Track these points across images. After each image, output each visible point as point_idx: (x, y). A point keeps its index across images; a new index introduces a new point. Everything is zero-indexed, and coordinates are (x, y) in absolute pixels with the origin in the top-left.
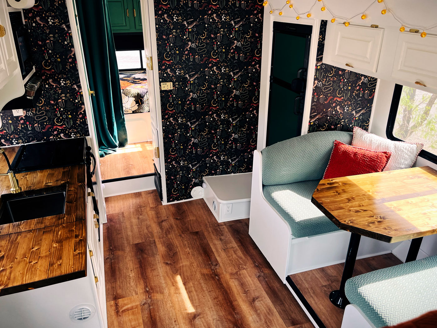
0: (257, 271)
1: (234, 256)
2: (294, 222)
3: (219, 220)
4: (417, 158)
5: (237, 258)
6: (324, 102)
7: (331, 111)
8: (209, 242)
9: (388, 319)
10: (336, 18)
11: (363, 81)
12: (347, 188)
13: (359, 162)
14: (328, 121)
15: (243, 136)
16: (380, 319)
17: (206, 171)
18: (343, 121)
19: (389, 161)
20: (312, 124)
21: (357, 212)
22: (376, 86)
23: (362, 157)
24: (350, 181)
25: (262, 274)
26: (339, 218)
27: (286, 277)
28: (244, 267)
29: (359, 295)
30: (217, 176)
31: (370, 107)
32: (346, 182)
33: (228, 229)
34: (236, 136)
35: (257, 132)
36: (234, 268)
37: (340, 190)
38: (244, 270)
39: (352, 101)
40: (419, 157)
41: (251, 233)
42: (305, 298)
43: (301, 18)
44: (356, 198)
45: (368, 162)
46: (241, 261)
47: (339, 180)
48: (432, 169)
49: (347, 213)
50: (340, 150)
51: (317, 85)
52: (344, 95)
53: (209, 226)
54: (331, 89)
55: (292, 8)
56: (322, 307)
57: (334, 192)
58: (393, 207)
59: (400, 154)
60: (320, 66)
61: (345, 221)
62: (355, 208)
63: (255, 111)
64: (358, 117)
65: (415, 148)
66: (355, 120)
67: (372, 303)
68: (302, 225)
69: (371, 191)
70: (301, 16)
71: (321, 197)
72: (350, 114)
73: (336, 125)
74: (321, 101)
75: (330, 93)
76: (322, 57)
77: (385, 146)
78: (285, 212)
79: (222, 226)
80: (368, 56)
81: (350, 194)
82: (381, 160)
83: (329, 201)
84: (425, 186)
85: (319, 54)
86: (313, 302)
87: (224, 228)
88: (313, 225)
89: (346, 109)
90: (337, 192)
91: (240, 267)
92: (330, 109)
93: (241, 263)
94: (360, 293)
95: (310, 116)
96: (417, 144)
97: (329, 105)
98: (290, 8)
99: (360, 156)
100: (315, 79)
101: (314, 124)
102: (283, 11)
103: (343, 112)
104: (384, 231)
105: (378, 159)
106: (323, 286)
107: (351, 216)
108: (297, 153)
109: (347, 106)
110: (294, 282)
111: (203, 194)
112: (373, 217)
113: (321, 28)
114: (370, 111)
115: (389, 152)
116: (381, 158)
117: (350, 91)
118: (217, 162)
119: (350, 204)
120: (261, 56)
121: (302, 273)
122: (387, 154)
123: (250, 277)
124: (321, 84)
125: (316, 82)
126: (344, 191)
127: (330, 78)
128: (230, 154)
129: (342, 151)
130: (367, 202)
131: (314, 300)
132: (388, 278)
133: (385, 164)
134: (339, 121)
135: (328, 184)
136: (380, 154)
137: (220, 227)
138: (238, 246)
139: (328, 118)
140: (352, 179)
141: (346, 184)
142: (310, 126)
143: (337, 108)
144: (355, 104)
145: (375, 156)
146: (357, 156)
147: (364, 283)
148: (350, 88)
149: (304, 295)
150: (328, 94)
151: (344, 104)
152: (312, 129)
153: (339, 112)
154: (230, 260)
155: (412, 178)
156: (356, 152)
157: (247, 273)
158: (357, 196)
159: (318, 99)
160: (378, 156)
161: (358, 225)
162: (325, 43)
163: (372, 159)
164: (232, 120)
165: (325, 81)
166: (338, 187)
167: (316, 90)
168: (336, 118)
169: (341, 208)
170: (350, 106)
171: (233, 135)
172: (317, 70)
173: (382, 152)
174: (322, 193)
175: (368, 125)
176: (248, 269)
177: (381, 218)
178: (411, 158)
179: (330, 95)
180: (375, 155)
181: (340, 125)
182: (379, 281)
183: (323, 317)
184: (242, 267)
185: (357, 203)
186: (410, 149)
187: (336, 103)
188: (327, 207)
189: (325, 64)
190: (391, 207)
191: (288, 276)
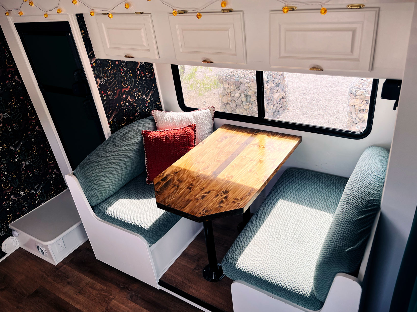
0: (126, 293)
1: (94, 292)
2: (145, 231)
3: (54, 262)
4: (214, 120)
5: (98, 292)
6: (114, 98)
7: (124, 103)
8: (57, 295)
9: (272, 279)
10: (94, 10)
11: (140, 65)
12: (181, 176)
13: (173, 143)
14: (125, 114)
15: (36, 159)
16: (266, 283)
17: (10, 217)
18: (139, 109)
19: (196, 132)
20: (111, 122)
21: (203, 197)
22: (152, 65)
23: (173, 138)
24: (177, 168)
25: (133, 293)
26: (193, 213)
27: (158, 283)
28: (111, 297)
29: (239, 271)
30: (25, 215)
31: (156, 87)
32: (176, 170)
33: (70, 266)
34: (28, 163)
35: (51, 148)
36: (101, 306)
37: (175, 182)
38: (113, 300)
39: (139, 86)
40: (215, 118)
41: (98, 256)
42: (185, 291)
43: (49, 14)
44: (194, 183)
45: (181, 141)
46: (104, 294)
47: (168, 171)
48: (229, 125)
49: (197, 204)
50: (150, 139)
51: (100, 83)
52: (129, 84)
53: (46, 276)
54: (115, 82)
55: (33, 5)
56: (203, 291)
57: (173, 187)
58: (225, 177)
59: (201, 122)
60: (95, 62)
61: (200, 213)
62: (199, 195)
63: (37, 127)
64: (149, 99)
65: (209, 113)
66: (148, 103)
67: (253, 272)
68: (154, 230)
69: (200, 169)
70: (49, 13)
71: (164, 199)
72: (142, 99)
73: (134, 115)
74: (111, 97)
75: (116, 87)
76: (93, 52)
77: (186, 120)
78: (130, 225)
79: (63, 267)
80: (145, 43)
81: (187, 181)
82: (190, 134)
83: (174, 199)
84: (234, 144)
85: (89, 50)
86: (194, 291)
87: (65, 268)
88: (163, 224)
89: (137, 96)
90: (175, 185)
91: (106, 300)
92: (122, 102)
93: (105, 295)
94: (239, 269)
95: (106, 116)
96: (209, 108)
97: (120, 99)
98: (31, 5)
99: (171, 138)
100: (96, 78)
101: (114, 122)
102: (22, 10)
103: (135, 100)
104: (234, 205)
105: (187, 134)
106: (193, 270)
107: (201, 205)
108: (112, 159)
109: (136, 93)
110: (168, 283)
111: (18, 242)
112: (218, 195)
113: (79, 23)
114: (157, 90)
115: (193, 125)
116: (189, 132)
117: (133, 78)
118: (18, 200)
119: (193, 193)
120: (15, 65)
121: (169, 270)
122: (192, 127)
123: (123, 304)
124: (104, 80)
125: (98, 80)
126: (180, 181)
127: (110, 71)
128: (29, 184)
129: (152, 139)
130: (204, 183)
131: (194, 289)
132: (250, 240)
133: (194, 136)
134: (135, 110)
135: (162, 180)
136: (187, 129)
137: (60, 269)
138: (92, 279)
139: (124, 111)
140: (179, 164)
141: (177, 173)
142: (111, 125)
143: (129, 98)
144: (142, 88)
145: (184, 133)
146: (169, 139)
147: (237, 257)
148: (131, 75)
149: (183, 290)
150: (114, 88)
151: (133, 92)
152: (114, 127)
153: (131, 101)
154: (92, 300)
155: (221, 141)
156: (167, 135)
157: (118, 301)
158: (193, 180)
159: (107, 96)
160: (186, 132)
161: (212, 211)
162: (90, 37)
163: (182, 136)
164: (13, 147)
165: (106, 76)
166: (172, 180)
167: (102, 89)
168: (131, 108)
169: (189, 201)
170: (139, 92)
171: (23, 162)
172: (93, 67)
173: (187, 127)
174: (163, 194)
175: (160, 104)
176: (117, 297)
177: (224, 194)
178: (210, 122)
179: (117, 89)
180: (183, 131)
181: (138, 113)
182: (246, 247)
183: (209, 299)
184: (109, 299)
185: (197, 189)
186: (206, 114)
187: (126, 94)
188: (176, 206)
189: (99, 59)
190: (224, 177)
191: (159, 280)
